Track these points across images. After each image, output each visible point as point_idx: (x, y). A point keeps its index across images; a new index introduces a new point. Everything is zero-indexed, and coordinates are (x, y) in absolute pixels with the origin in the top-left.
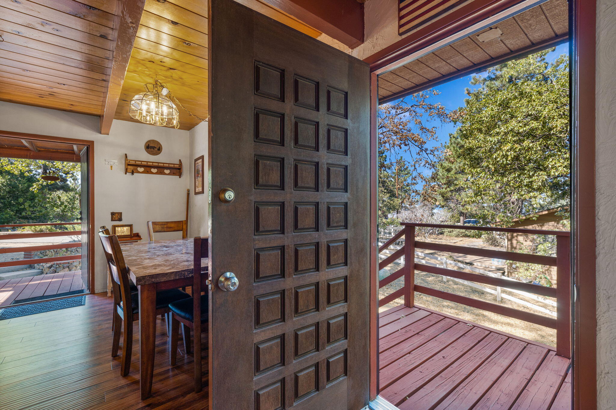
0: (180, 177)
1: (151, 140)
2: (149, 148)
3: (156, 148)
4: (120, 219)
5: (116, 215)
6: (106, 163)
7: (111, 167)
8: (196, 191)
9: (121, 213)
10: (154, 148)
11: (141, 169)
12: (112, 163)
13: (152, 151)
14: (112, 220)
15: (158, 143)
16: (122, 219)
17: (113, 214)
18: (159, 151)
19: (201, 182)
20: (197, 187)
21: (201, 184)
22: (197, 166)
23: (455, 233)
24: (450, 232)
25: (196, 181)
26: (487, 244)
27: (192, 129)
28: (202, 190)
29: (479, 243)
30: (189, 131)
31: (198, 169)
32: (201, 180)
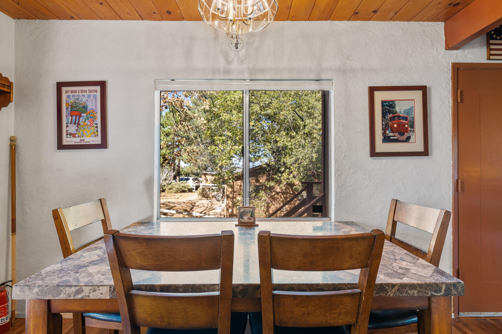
8: (65, 143)
19: (97, 127)
20: (69, 136)
21: (97, 131)
22: (69, 96)
23: (174, 189)
24: (170, 189)
25: (64, 125)
26: (200, 196)
27: (38, 21)
28: (100, 142)
29: (194, 196)
30: (14, 18)
31: (75, 102)
32: (97, 124)
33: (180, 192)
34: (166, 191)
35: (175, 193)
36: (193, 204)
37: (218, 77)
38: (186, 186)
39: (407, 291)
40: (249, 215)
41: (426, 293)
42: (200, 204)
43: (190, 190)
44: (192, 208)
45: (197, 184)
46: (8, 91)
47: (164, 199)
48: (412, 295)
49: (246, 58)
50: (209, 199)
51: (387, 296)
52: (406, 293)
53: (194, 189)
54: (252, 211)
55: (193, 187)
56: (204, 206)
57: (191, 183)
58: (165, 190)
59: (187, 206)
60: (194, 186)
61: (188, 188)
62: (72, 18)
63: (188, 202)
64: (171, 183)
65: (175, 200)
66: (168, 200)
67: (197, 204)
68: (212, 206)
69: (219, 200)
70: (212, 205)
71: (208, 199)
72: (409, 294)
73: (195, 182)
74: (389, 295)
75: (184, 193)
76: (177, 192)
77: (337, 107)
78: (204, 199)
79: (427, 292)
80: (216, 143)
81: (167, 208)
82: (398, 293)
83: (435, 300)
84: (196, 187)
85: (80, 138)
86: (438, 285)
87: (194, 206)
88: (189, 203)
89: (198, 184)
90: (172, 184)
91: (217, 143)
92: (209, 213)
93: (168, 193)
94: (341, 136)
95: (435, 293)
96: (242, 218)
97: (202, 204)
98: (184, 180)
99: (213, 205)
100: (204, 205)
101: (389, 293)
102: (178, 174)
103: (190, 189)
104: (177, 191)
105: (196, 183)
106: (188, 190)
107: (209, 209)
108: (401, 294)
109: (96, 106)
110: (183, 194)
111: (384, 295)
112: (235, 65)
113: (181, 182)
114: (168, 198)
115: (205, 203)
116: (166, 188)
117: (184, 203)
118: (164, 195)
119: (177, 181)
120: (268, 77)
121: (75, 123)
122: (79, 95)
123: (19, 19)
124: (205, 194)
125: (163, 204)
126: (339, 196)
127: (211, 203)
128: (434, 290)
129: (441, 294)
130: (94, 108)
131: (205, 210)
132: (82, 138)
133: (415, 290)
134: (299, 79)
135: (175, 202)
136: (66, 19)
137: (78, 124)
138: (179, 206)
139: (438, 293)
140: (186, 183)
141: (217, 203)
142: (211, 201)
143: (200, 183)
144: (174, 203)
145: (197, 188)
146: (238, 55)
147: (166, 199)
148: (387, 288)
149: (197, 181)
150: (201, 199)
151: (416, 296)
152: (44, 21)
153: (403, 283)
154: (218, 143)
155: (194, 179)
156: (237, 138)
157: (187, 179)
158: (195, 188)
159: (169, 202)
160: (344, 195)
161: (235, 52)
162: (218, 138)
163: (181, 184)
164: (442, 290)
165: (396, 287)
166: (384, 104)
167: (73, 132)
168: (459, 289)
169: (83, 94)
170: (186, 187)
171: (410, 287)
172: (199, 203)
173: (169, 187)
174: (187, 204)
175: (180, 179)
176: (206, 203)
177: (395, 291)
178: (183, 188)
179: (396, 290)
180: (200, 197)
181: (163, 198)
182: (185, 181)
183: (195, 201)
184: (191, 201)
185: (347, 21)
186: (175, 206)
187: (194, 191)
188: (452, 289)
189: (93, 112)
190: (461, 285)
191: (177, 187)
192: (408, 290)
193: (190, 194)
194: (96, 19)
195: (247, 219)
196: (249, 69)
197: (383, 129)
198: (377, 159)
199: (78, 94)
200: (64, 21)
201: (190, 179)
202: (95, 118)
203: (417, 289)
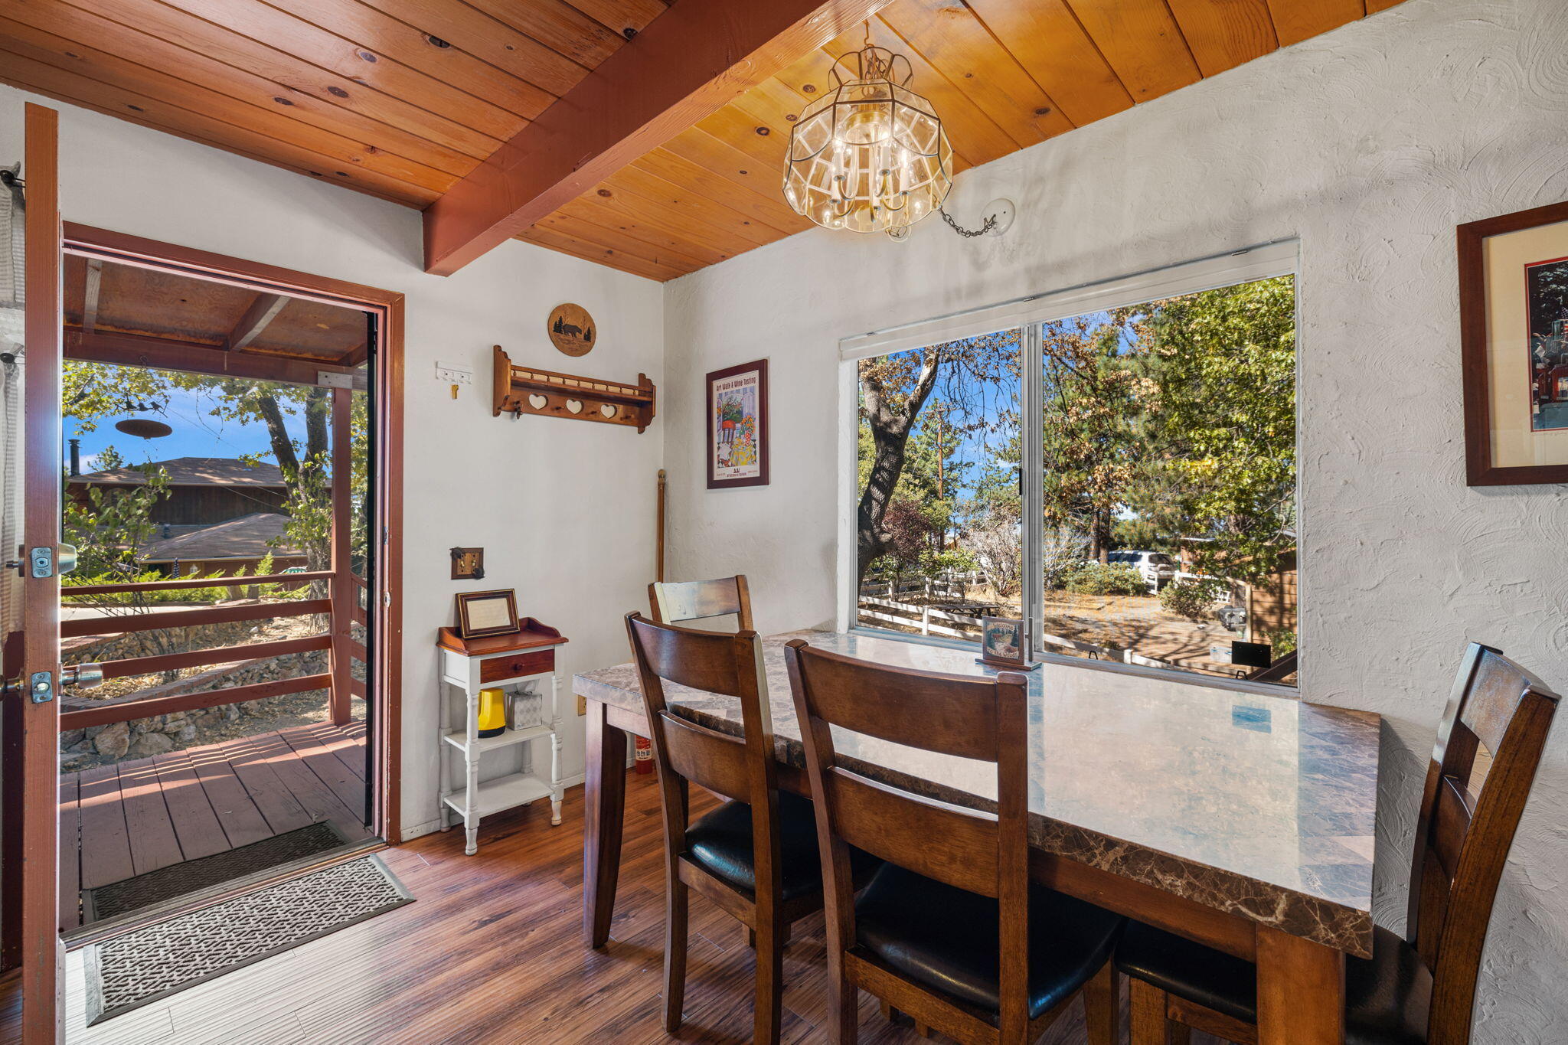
0: (641, 431)
1: (568, 305)
2: (560, 332)
3: (580, 331)
4: (478, 574)
5: (468, 556)
6: (440, 373)
7: (455, 389)
8: (716, 478)
9: (480, 551)
10: (574, 330)
11: (538, 401)
12: (457, 377)
13: (569, 342)
14: (455, 576)
15: (586, 317)
16: (483, 572)
17: (457, 554)
18: (589, 344)
19: (755, 446)
20: (720, 465)
21: (755, 452)
22: (720, 395)
23: (1091, 584)
24: (1080, 583)
25: (715, 446)
26: (1171, 610)
27: (688, 276)
28: (758, 474)
29: (1150, 609)
30: (663, 282)
31: (728, 405)
32: (754, 441)
33: (1110, 592)
34: (1069, 588)
35: (1095, 593)
36: (1141, 631)
37: (957, 307)
38: (1126, 577)
39: (1152, 872)
40: (1008, 640)
41: (1215, 898)
42: (1164, 633)
43: (1142, 590)
44: (1137, 642)
45: (1163, 573)
46: (650, 400)
47: (1059, 607)
48: (1166, 889)
49: (1020, 244)
50: (1199, 620)
51: (1091, 864)
52: (1147, 876)
53: (1153, 587)
54: (1015, 631)
55: (1150, 582)
56: (1176, 639)
57: (1145, 569)
58: (1065, 583)
59: (1123, 634)
60: (1154, 579)
61: (1135, 582)
62: (724, 258)
63: (1127, 623)
64: (1083, 567)
65: (1089, 612)
66: (1069, 613)
67: (1152, 633)
68: (1202, 644)
69: (1232, 626)
70: (1203, 640)
71: (1195, 621)
72: (1159, 882)
73: (1158, 568)
74: (1098, 864)
75: (1120, 597)
76: (1099, 592)
77: (1313, 326)
78: (1183, 620)
79: (1220, 896)
80: (1195, 449)
81: (1062, 632)
82: (1124, 868)
83: (1270, 941)
84: (1159, 580)
85: (733, 468)
86: (1261, 890)
87: (1142, 636)
88: (1130, 626)
89: (1168, 573)
90: (1087, 568)
91: (1199, 449)
92: (1189, 664)
93: (1074, 592)
94: (1330, 417)
95: (1249, 908)
96: (992, 647)
97: (1172, 633)
98: (1124, 560)
99: (1209, 640)
100: (1178, 637)
101: (1098, 859)
102: (1107, 542)
103: (1139, 586)
104: (1101, 590)
105: (1162, 569)
106: (1133, 588)
107: (1191, 651)
108: (1134, 875)
109: (753, 408)
110: (1118, 599)
111: (1084, 859)
112: (995, 270)
113: (1113, 564)
114: (1072, 605)
115: (1181, 631)
116: (1070, 579)
117: (1115, 624)
118: (1061, 596)
119: (1102, 562)
120: (1078, 279)
121: (728, 442)
122: (732, 392)
123: (667, 280)
124: (1188, 606)
125: (1054, 621)
126: (1321, 620)
127: (1204, 635)
128: (1245, 900)
129: (1270, 919)
130: (751, 411)
131: (1175, 652)
132: (736, 468)
133: (1180, 877)
134: (1171, 264)
135: (1088, 618)
136: (717, 261)
137: (732, 443)
138: (1098, 630)
139: (1258, 913)
140: (1126, 568)
141: (1223, 637)
142: (1203, 628)
143: (1175, 568)
144: (1083, 621)
145: (1163, 582)
146: (1002, 243)
147: (1064, 607)
148: (1092, 843)
149: (1164, 565)
150: (1172, 619)
151: (1181, 896)
152: (694, 273)
153: (1140, 846)
154: (1202, 448)
155: (1156, 559)
156: (1270, 430)
157: (1134, 558)
158: (1156, 583)
159: (1071, 618)
160: (1342, 617)
161: (993, 238)
162: (1201, 435)
163: (1112, 571)
164: (1276, 909)
165: (1119, 852)
166: (1544, 277)
167: (726, 457)
168: (1346, 929)
169: (737, 388)
170: (1127, 580)
171: (1163, 862)
172: (1162, 630)
173: (1076, 577)
174: (1125, 630)
175: (1109, 555)
176: (1187, 633)
177: (1116, 859)
178: (1118, 583)
179: (1119, 859)
180: (1170, 612)
181: (1058, 604)
182: (1126, 563)
183: (1152, 623)
184: (1139, 621)
185: (1358, 19)
186: (1086, 631)
187: (1153, 592)
188: (1318, 919)
189: (751, 418)
190: (1356, 920)
191: (1099, 576)
192: (1155, 871)
193: (1140, 600)
194: (755, 248)
195: (1003, 651)
196: (1028, 270)
197: (1535, 374)
198: (1503, 494)
199: (731, 389)
200: (717, 265)
201: (1143, 558)
202: (751, 429)
203: (1185, 876)
